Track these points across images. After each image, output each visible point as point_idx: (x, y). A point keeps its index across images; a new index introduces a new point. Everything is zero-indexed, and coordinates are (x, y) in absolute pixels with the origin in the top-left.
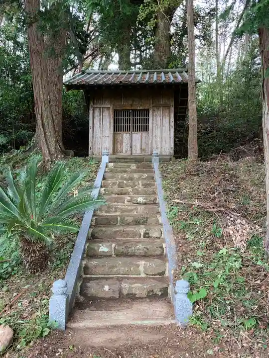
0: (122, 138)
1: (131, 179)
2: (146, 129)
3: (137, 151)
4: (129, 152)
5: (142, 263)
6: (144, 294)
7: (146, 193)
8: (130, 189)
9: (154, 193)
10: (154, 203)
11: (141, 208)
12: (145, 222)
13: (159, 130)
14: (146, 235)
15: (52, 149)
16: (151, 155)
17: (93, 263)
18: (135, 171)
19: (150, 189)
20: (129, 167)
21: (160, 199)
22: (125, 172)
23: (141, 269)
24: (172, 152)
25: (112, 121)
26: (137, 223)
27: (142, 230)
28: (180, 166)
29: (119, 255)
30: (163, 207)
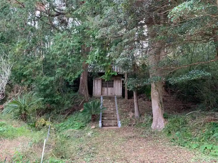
0: (104, 89)
1: (109, 104)
2: (113, 87)
3: (109, 94)
4: (107, 94)
5: (113, 121)
6: (113, 125)
7: (113, 108)
8: (109, 107)
9: (115, 108)
10: (115, 110)
11: (112, 111)
12: (113, 114)
13: (117, 87)
14: (114, 116)
15: (87, 96)
16: (115, 95)
17: (104, 120)
18: (110, 102)
19: (114, 107)
20: (108, 101)
21: (117, 109)
22: (108, 102)
23: (113, 122)
24: (121, 94)
25: (101, 84)
26: (112, 114)
27: (113, 115)
28: (122, 101)
29: (108, 119)
30: (117, 111)
